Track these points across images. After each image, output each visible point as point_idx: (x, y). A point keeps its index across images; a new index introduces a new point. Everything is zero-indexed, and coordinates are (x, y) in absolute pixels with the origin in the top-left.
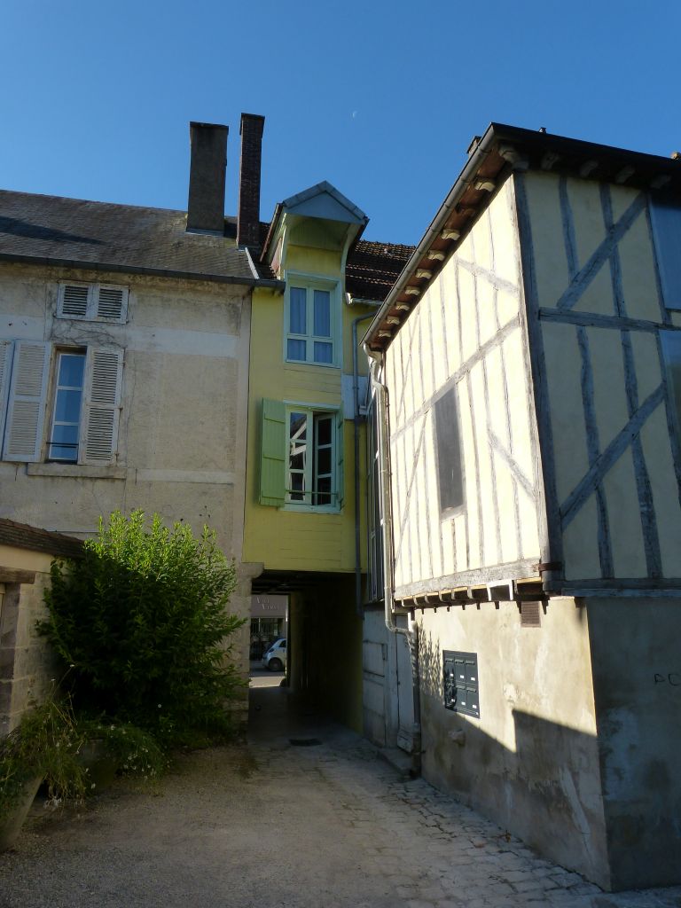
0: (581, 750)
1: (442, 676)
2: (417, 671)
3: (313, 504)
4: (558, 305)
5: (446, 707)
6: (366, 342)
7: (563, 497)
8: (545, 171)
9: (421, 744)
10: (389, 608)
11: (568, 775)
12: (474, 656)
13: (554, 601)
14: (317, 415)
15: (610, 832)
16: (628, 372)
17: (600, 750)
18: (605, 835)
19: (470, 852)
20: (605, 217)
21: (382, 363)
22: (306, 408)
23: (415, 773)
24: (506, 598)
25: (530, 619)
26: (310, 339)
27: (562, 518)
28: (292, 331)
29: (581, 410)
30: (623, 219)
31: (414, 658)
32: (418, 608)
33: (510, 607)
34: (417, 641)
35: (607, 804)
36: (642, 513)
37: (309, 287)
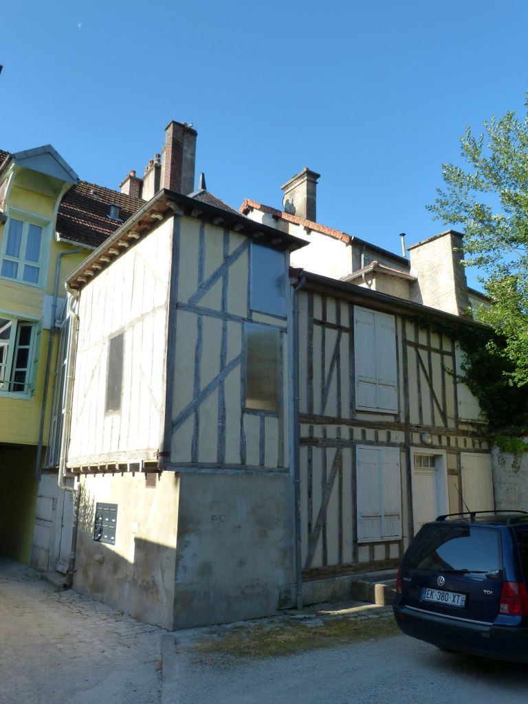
0: (168, 558)
1: (94, 520)
2: (77, 518)
3: (9, 390)
4: (189, 301)
5: (94, 540)
6: (67, 282)
7: (176, 414)
8: (193, 217)
9: (74, 566)
10: (62, 473)
11: (159, 573)
12: (115, 506)
13: (165, 473)
14: (20, 322)
15: (176, 600)
16: (223, 345)
17: (177, 556)
18: (173, 601)
19: (98, 623)
20: (224, 250)
21: (78, 298)
22: (13, 316)
23: (66, 587)
24: (138, 470)
25: (151, 483)
26: (22, 262)
27: (173, 427)
28: (7, 253)
29: (193, 365)
30: (234, 253)
31: (76, 508)
32: (83, 473)
33: (140, 475)
34: (80, 496)
35: (176, 585)
36: (219, 427)
37: (26, 220)
